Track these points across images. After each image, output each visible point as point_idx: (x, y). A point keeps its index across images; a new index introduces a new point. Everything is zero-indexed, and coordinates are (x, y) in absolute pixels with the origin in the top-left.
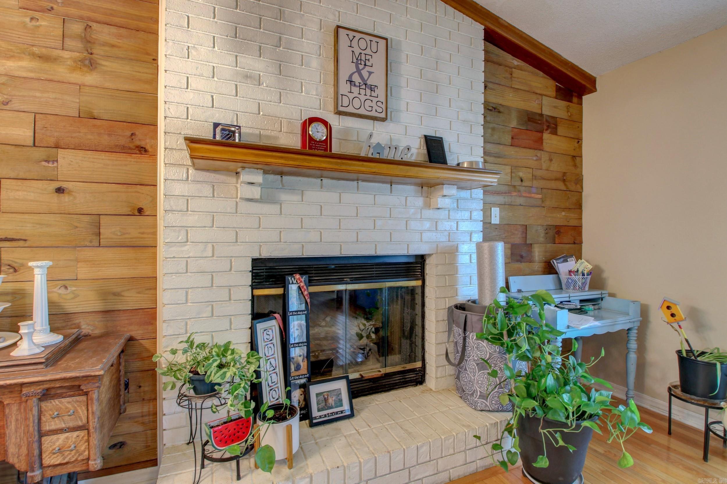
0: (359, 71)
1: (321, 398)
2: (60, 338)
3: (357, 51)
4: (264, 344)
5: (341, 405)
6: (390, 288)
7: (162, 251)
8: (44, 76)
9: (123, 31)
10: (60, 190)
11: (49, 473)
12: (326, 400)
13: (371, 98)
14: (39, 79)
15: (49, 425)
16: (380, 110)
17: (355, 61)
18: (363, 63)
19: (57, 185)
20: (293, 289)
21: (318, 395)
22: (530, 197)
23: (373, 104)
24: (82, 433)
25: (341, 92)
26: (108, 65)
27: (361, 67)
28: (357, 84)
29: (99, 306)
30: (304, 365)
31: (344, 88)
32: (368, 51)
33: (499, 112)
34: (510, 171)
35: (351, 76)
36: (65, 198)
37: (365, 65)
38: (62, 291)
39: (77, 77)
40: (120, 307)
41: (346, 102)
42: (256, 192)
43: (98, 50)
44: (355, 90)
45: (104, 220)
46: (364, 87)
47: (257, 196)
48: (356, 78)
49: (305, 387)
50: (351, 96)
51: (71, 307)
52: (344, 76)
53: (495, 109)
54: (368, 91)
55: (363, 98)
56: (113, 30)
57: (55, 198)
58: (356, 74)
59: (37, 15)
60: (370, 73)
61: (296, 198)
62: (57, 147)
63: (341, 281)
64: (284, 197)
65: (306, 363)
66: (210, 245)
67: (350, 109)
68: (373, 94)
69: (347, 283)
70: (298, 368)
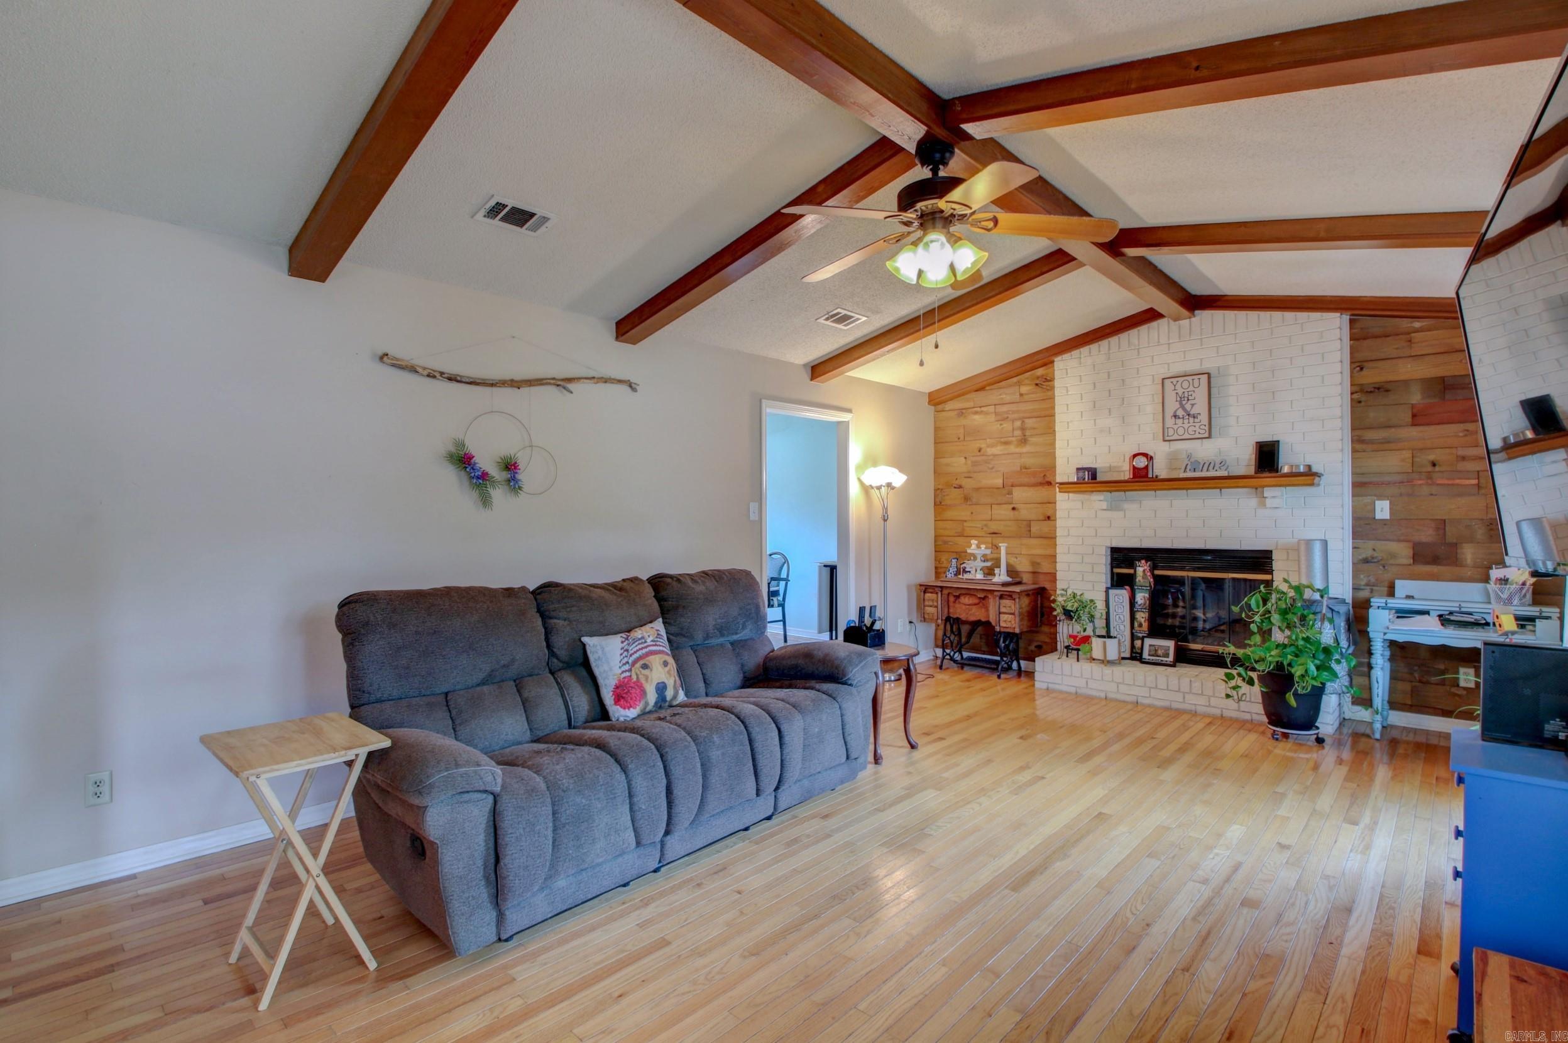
0: (1182, 407)
1: (1153, 648)
2: (1011, 580)
3: (1180, 391)
4: (1115, 604)
5: (1168, 657)
6: (1234, 579)
7: (1059, 541)
8: (1006, 452)
9: (1038, 419)
10: (1014, 509)
11: (1002, 630)
12: (1156, 650)
13: (1194, 424)
14: (1004, 454)
15: (1003, 610)
16: (1203, 431)
17: (1179, 399)
18: (1186, 399)
19: (1012, 506)
20: (1140, 570)
21: (1150, 645)
22: (1453, 485)
23: (1197, 429)
24: (1013, 616)
25: (1167, 425)
26: (1033, 440)
27: (1184, 402)
28: (1181, 416)
29: (1030, 569)
30: (1145, 625)
31: (1170, 422)
32: (1191, 388)
33: (1387, 391)
34: (1411, 455)
35: (1175, 412)
36: (1016, 512)
37: (1188, 400)
38: (1015, 560)
39: (1018, 450)
40: (1040, 571)
41: (1171, 432)
42: (1104, 505)
43: (1028, 433)
44: (1179, 422)
45: (1032, 523)
46: (1187, 417)
47: (1105, 507)
48: (1180, 413)
49: (1142, 639)
50: (1176, 427)
51: (1019, 568)
52: (1169, 413)
53: (1379, 389)
54: (1191, 420)
55: (1186, 426)
56: (1034, 420)
57: (1012, 513)
58: (1180, 409)
59: (1002, 422)
60: (1193, 405)
61: (1135, 506)
62: (1012, 486)
63: (1182, 569)
64: (1126, 506)
65: (1147, 624)
66: (1081, 538)
67: (1176, 437)
68: (1196, 420)
69: (1188, 570)
70: (1140, 625)
